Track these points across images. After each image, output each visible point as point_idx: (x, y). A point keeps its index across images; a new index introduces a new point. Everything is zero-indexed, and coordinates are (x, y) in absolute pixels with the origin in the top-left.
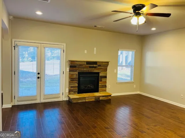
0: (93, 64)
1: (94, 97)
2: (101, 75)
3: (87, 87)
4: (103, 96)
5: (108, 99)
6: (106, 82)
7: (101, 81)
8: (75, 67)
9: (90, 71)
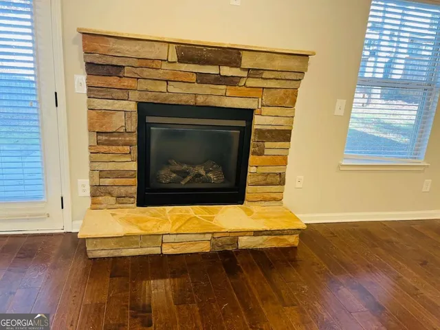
0: (219, 64)
1: (209, 237)
2: (259, 122)
3: (188, 178)
4: (257, 233)
5: (281, 245)
6: (284, 161)
7: (261, 153)
8: (116, 70)
9: (200, 100)
